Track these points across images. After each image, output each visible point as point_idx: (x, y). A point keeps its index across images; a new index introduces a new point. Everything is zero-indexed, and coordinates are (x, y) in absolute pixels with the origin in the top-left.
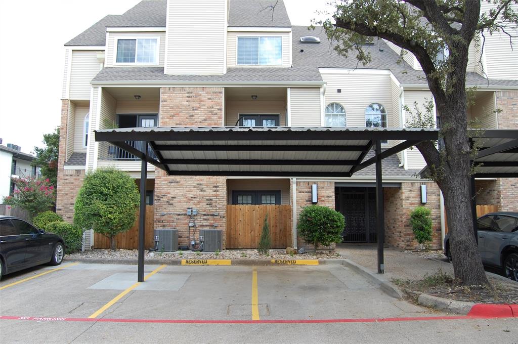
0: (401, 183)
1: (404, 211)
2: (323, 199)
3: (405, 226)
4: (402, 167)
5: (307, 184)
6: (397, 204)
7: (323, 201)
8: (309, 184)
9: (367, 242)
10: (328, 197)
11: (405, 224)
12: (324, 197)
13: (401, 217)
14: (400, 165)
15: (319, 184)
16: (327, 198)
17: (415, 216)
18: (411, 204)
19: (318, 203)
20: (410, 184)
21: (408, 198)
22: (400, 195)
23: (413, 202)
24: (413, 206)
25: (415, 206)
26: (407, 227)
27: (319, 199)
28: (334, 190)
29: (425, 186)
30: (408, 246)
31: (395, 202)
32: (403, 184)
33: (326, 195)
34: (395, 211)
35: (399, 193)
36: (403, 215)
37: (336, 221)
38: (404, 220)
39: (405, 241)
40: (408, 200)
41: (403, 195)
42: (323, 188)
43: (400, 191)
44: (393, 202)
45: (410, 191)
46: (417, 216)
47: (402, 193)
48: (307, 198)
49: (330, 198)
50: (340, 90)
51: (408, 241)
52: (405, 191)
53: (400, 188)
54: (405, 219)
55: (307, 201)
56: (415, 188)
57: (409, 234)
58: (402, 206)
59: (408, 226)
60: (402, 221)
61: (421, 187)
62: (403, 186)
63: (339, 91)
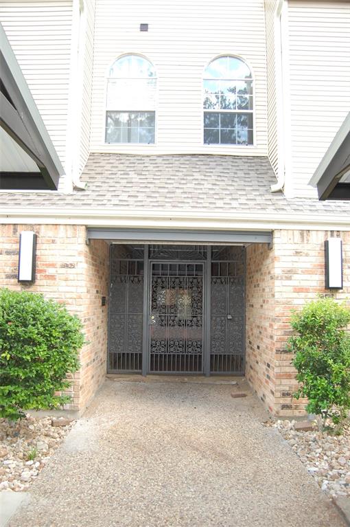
0: (270, 233)
1: (278, 310)
2: (51, 271)
3: (278, 351)
4: (280, 192)
5: (12, 230)
6: (264, 290)
7: (52, 277)
8: (15, 231)
10: (66, 266)
11: (278, 345)
12: (53, 265)
13: (271, 326)
14: (275, 188)
15: (43, 230)
16: (64, 270)
17: (305, 326)
18: (298, 290)
19: (38, 282)
20: (297, 234)
21: (289, 274)
22: (271, 266)
23: (305, 284)
24: (303, 295)
25: (310, 295)
26: (284, 356)
27: (41, 271)
28: (83, 248)
29: (339, 240)
30: (284, 407)
31: (262, 285)
32: (276, 234)
33: (60, 260)
34: (262, 306)
35: (268, 261)
36: (274, 320)
37: (35, 343)
38: (278, 334)
39: (278, 394)
40: (289, 278)
41: (276, 264)
42: (53, 242)
43: (271, 255)
44: (258, 285)
45: (297, 253)
46: (312, 328)
47: (274, 259)
48: (8, 270)
49: (69, 270)
50: (147, 25)
51: (285, 395)
53: (269, 246)
54: (279, 333)
55: (8, 277)
56: (309, 247)
57: (288, 376)
58: (273, 296)
59: (285, 352)
60: (271, 337)
61: (326, 244)
62: (275, 241)
63: (144, 27)
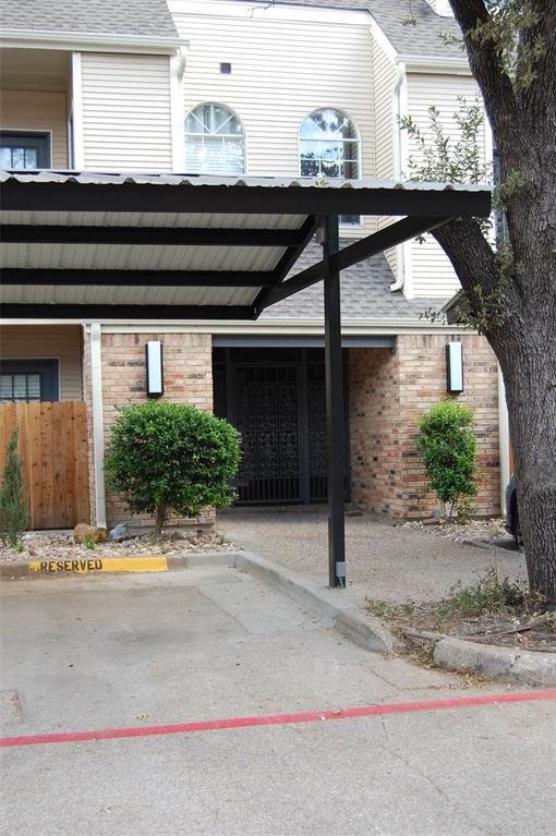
0: (394, 338)
1: (403, 414)
2: (179, 382)
3: (404, 455)
4: (400, 291)
5: (133, 340)
6: (383, 395)
7: (180, 389)
8: (137, 341)
9: (303, 503)
10: (194, 376)
11: (404, 449)
12: (181, 377)
13: (395, 431)
14: (394, 287)
15: (167, 339)
16: (190, 381)
17: (433, 426)
18: (422, 394)
19: (165, 394)
20: (420, 339)
21: (413, 379)
22: (393, 370)
23: (428, 388)
24: (426, 399)
25: (433, 399)
26: (410, 459)
27: (168, 383)
28: (209, 357)
29: (459, 344)
30: (412, 508)
31: (379, 390)
32: (400, 340)
33: (187, 371)
34: (380, 413)
35: (390, 365)
36: (399, 425)
38: (403, 438)
39: (406, 497)
40: (413, 383)
41: (401, 369)
42: (179, 351)
43: (393, 359)
44: (374, 391)
45: (420, 358)
46: (438, 428)
47: (397, 365)
48: (133, 382)
49: (200, 381)
50: (229, 64)
51: (412, 496)
52: (407, 358)
53: (392, 351)
54: (405, 436)
55: (133, 390)
56: (432, 351)
57: (415, 478)
58: (398, 400)
59: (412, 455)
60: (396, 442)
61: (448, 348)
62: (400, 346)
63: (226, 68)
